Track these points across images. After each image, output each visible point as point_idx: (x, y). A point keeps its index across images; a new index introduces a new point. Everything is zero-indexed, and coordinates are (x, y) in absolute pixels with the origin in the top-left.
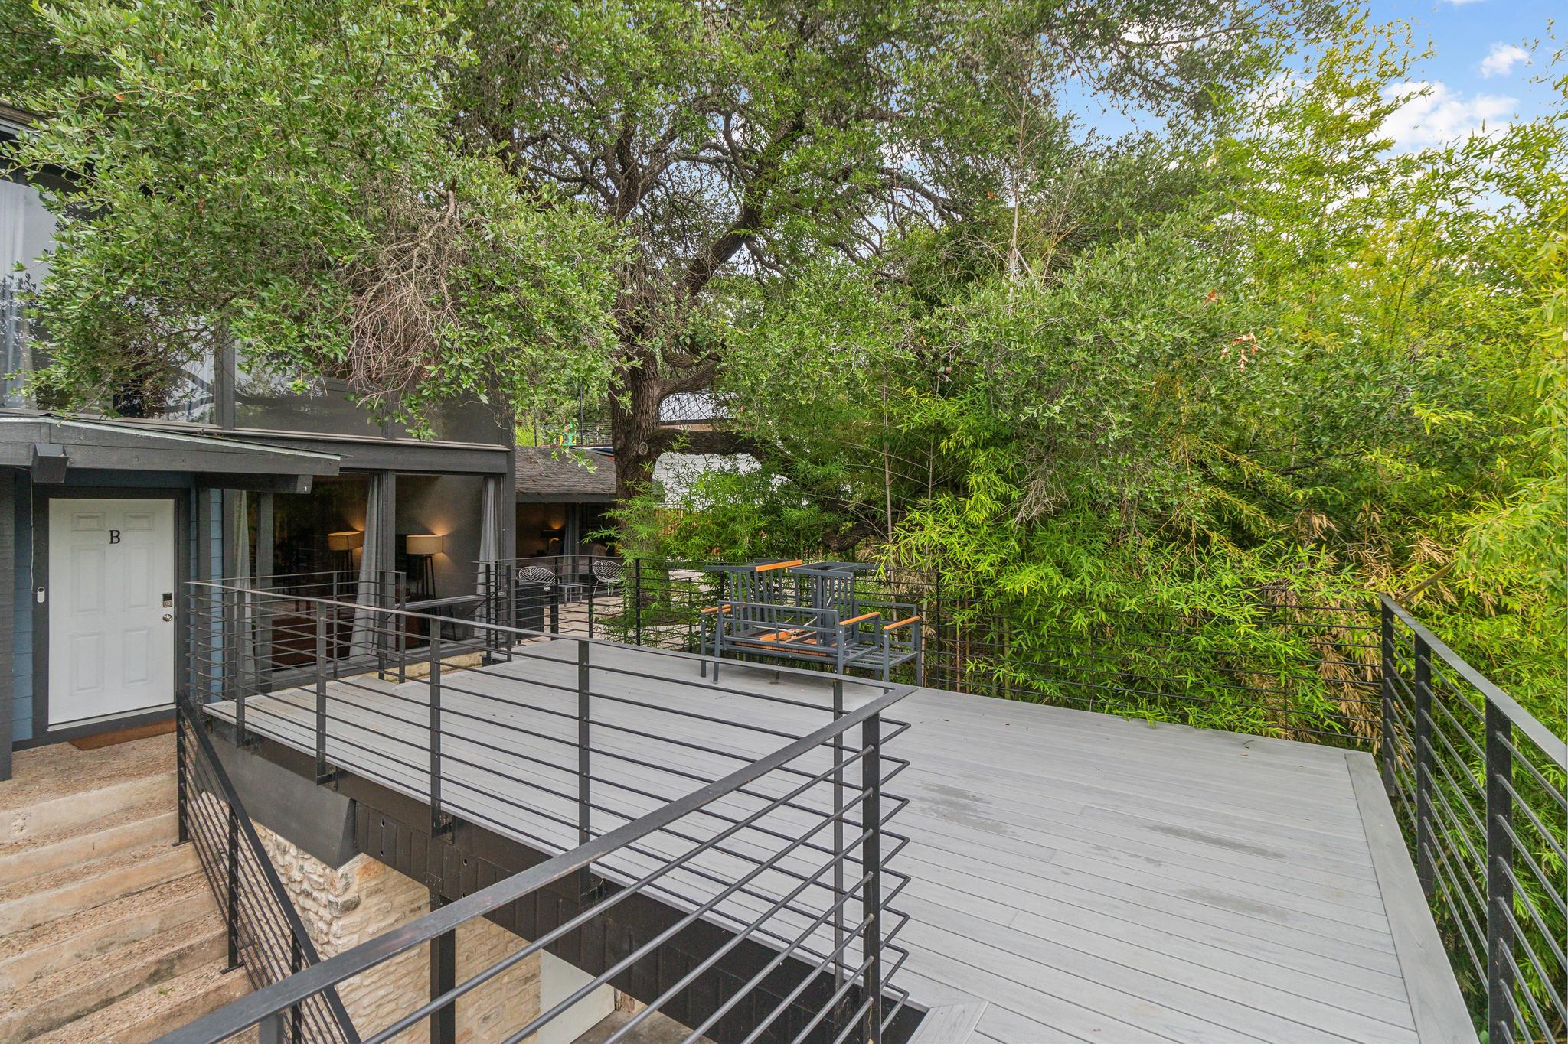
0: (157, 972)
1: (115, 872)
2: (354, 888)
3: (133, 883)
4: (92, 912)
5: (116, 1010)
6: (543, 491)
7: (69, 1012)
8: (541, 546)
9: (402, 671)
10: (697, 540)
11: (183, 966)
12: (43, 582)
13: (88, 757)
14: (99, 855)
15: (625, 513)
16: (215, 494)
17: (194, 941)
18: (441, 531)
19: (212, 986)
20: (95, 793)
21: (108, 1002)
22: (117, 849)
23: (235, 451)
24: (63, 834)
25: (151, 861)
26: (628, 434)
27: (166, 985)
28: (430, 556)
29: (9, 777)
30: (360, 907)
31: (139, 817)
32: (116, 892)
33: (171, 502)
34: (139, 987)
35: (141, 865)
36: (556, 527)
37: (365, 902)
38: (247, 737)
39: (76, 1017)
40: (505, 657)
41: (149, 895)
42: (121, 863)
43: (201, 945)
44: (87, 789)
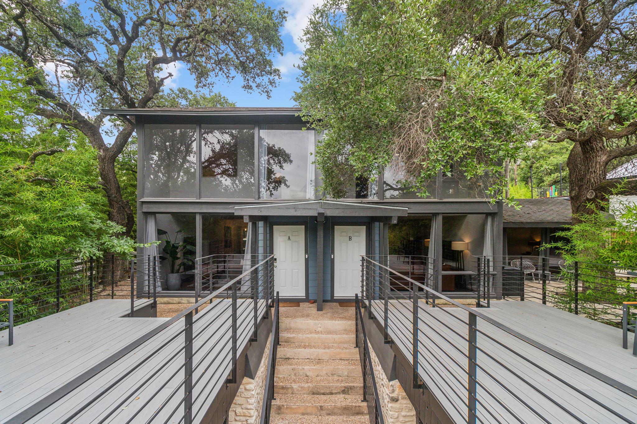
0: (344, 390)
1: (338, 350)
2: (396, 392)
3: (343, 356)
4: (332, 361)
5: (333, 397)
6: (525, 221)
7: (322, 391)
8: (528, 249)
9: (434, 302)
10: (627, 252)
11: (352, 392)
12: (333, 252)
13: (340, 309)
14: (336, 343)
15: (569, 233)
16: (377, 224)
17: (355, 385)
18: (467, 240)
19: (357, 404)
20: (337, 322)
21: (331, 394)
22: (340, 343)
23: (371, 208)
24: (329, 332)
25: (347, 350)
26: (580, 187)
27: (347, 396)
28: (462, 251)
29: (322, 310)
30: (399, 402)
31: (347, 334)
32: (338, 357)
33: (365, 227)
34: (339, 393)
35: (345, 351)
36: (538, 240)
37: (400, 401)
38: (372, 316)
39: (324, 394)
40: (486, 305)
41: (346, 362)
42: (340, 348)
43: (357, 387)
44: (335, 320)
